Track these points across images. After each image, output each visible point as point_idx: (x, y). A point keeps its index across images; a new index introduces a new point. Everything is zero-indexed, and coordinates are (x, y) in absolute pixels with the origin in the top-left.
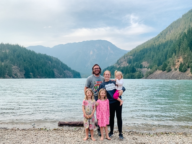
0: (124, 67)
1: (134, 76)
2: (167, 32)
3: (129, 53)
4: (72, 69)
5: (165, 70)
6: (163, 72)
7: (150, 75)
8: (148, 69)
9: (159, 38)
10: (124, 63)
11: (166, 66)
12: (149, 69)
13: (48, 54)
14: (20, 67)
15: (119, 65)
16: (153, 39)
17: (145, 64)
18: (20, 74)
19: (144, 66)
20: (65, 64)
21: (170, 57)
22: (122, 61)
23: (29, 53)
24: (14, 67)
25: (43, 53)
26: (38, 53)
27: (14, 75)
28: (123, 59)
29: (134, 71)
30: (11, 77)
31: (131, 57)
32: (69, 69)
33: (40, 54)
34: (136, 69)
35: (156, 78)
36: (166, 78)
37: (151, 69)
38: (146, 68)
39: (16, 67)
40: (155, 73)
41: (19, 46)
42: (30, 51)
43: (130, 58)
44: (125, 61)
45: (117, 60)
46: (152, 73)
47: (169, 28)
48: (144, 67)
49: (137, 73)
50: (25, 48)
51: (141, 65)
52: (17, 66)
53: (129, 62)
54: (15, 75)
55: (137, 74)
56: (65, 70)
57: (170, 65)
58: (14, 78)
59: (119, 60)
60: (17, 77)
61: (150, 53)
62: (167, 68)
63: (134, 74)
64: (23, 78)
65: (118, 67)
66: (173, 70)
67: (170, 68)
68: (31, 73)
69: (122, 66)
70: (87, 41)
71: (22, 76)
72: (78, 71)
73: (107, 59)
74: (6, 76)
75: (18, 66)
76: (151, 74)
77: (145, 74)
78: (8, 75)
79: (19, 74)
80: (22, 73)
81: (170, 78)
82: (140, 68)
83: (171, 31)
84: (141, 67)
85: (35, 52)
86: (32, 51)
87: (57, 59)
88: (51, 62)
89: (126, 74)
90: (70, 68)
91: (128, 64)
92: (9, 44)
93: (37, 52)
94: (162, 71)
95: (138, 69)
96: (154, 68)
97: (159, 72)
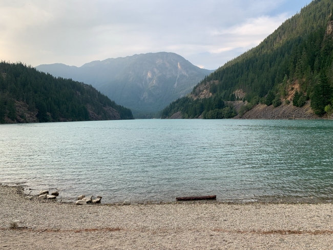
0: (205, 99)
1: (221, 113)
2: (275, 39)
3: (212, 74)
4: (118, 103)
5: (271, 104)
6: (269, 107)
7: (247, 111)
8: (244, 101)
9: (263, 50)
10: (204, 92)
11: (273, 97)
12: (246, 102)
13: (74, 79)
14: (28, 104)
15: (196, 95)
17: (239, 93)
18: (29, 115)
19: (238, 97)
20: (105, 95)
21: (280, 81)
22: (201, 89)
23: (41, 79)
24: (18, 103)
25: (66, 76)
26: (57, 78)
27: (18, 118)
28: (203, 85)
29: (221, 105)
30: (14, 121)
31: (217, 82)
32: (112, 104)
33: (60, 80)
34: (225, 102)
35: (257, 118)
36: (273, 118)
37: (249, 101)
38: (241, 100)
39: (22, 103)
40: (255, 109)
41: (24, 65)
42: (43, 74)
43: (214, 83)
44: (206, 88)
45: (192, 87)
46: (251, 109)
47: (279, 30)
48: (238, 99)
49: (227, 108)
50: (34, 70)
51: (233, 96)
52: (23, 100)
53: (214, 90)
54: (22, 116)
55: (225, 110)
56: (105, 106)
57: (279, 96)
58: (19, 122)
59: (197, 86)
60: (25, 120)
61: (248, 76)
62: (274, 100)
63: (221, 110)
64: (34, 122)
65: (195, 99)
66: (284, 103)
67: (279, 100)
68: (48, 113)
69: (202, 97)
70: (141, 54)
71: (33, 118)
72: (127, 107)
73: (176, 85)
74: (6, 119)
75: (25, 101)
76: (248, 110)
77: (238, 110)
78: (9, 117)
79: (27, 115)
80: (32, 113)
81: (279, 118)
82: (232, 101)
83: (283, 37)
84: (233, 98)
85: (53, 75)
86: (46, 74)
87: (91, 87)
88: (82, 93)
89: (208, 111)
90: (114, 103)
91: (211, 94)
92: (6, 62)
93: (56, 75)
94: (266, 105)
95: (227, 103)
96: (254, 101)
97: (261, 107)
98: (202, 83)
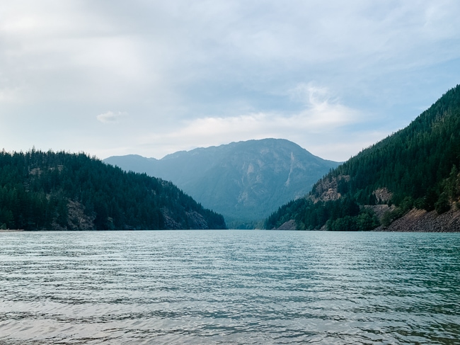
0: (330, 202)
1: (355, 223)
2: (433, 117)
3: (340, 166)
4: (205, 206)
5: (432, 209)
6: (428, 214)
7: (394, 220)
8: (390, 205)
9: (415, 132)
10: (329, 192)
11: (434, 197)
12: (393, 206)
13: (150, 174)
14: (84, 205)
15: (317, 196)
16: (398, 133)
17: (380, 193)
18: (84, 220)
19: (380, 200)
20: (189, 195)
21: (445, 175)
22: (325, 187)
23: (106, 172)
24: (72, 204)
25: (138, 170)
26: (127, 172)
27: (70, 223)
28: (327, 181)
29: (354, 210)
30: (63, 227)
31: (347, 178)
32: (197, 208)
33: (132, 175)
34: (361, 207)
35: (411, 230)
36: (438, 229)
37: (397, 205)
38: (385, 203)
39: (78, 204)
40: (408, 216)
41: (87, 156)
42: (110, 166)
43: (343, 179)
44: (333, 187)
45: (312, 186)
46: (401, 216)
47: (439, 105)
48: (380, 203)
49: (364, 215)
50: (99, 162)
51: (373, 198)
52: (79, 200)
53: (343, 188)
54: (75, 221)
55: (362, 218)
56: (187, 210)
57: (446, 196)
58: (70, 229)
59: (318, 184)
60: (78, 226)
61: (393, 168)
62: (437, 203)
63: (354, 218)
64: (90, 229)
65: (316, 202)
66: (454, 207)
67: (445, 202)
68: (109, 218)
69: (326, 199)
70: (240, 142)
71: (89, 224)
72: (219, 213)
73: (288, 182)
74: (54, 224)
75: (81, 201)
76: (397, 219)
77: (381, 218)
78: (57, 222)
79: (82, 220)
80: (89, 218)
81: (447, 230)
82: (370, 204)
83: (445, 113)
84: (373, 201)
85: (122, 169)
86: (114, 166)
87: (171, 184)
88: (158, 193)
89: (335, 219)
90: (200, 205)
91: (339, 195)
92: (65, 152)
93: (126, 169)
94: (424, 211)
95: (364, 208)
96: (405, 204)
97: (416, 213)
98: (325, 179)
